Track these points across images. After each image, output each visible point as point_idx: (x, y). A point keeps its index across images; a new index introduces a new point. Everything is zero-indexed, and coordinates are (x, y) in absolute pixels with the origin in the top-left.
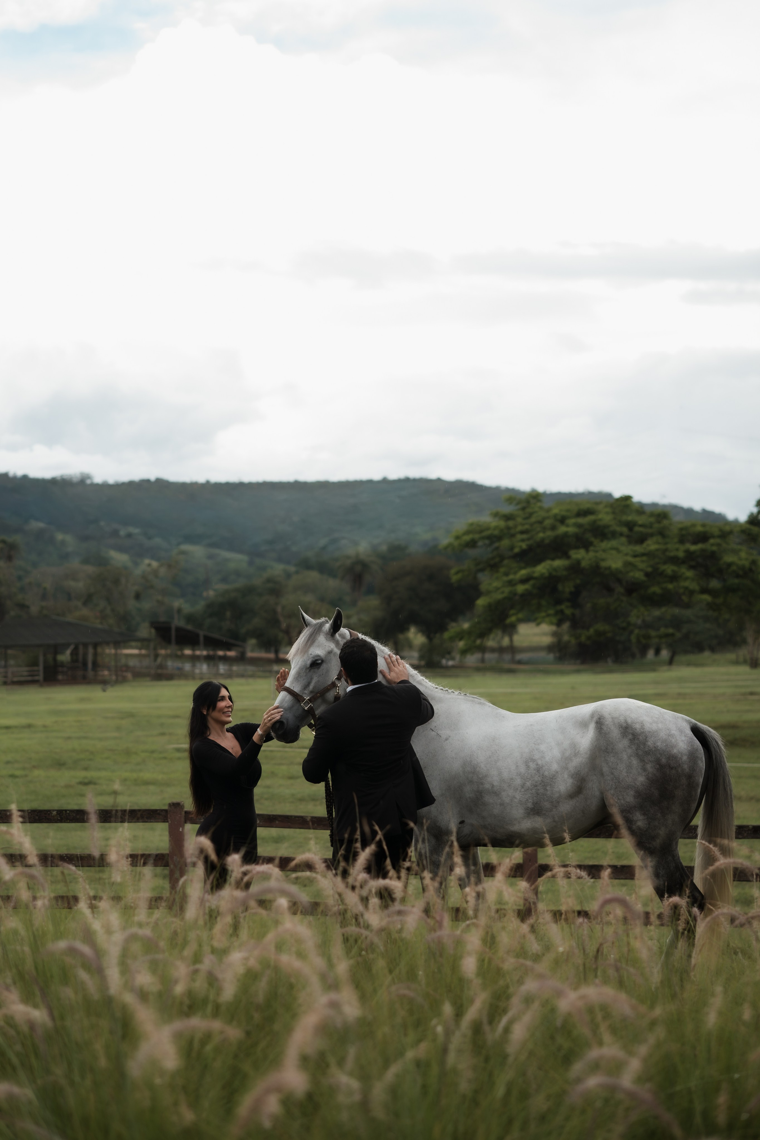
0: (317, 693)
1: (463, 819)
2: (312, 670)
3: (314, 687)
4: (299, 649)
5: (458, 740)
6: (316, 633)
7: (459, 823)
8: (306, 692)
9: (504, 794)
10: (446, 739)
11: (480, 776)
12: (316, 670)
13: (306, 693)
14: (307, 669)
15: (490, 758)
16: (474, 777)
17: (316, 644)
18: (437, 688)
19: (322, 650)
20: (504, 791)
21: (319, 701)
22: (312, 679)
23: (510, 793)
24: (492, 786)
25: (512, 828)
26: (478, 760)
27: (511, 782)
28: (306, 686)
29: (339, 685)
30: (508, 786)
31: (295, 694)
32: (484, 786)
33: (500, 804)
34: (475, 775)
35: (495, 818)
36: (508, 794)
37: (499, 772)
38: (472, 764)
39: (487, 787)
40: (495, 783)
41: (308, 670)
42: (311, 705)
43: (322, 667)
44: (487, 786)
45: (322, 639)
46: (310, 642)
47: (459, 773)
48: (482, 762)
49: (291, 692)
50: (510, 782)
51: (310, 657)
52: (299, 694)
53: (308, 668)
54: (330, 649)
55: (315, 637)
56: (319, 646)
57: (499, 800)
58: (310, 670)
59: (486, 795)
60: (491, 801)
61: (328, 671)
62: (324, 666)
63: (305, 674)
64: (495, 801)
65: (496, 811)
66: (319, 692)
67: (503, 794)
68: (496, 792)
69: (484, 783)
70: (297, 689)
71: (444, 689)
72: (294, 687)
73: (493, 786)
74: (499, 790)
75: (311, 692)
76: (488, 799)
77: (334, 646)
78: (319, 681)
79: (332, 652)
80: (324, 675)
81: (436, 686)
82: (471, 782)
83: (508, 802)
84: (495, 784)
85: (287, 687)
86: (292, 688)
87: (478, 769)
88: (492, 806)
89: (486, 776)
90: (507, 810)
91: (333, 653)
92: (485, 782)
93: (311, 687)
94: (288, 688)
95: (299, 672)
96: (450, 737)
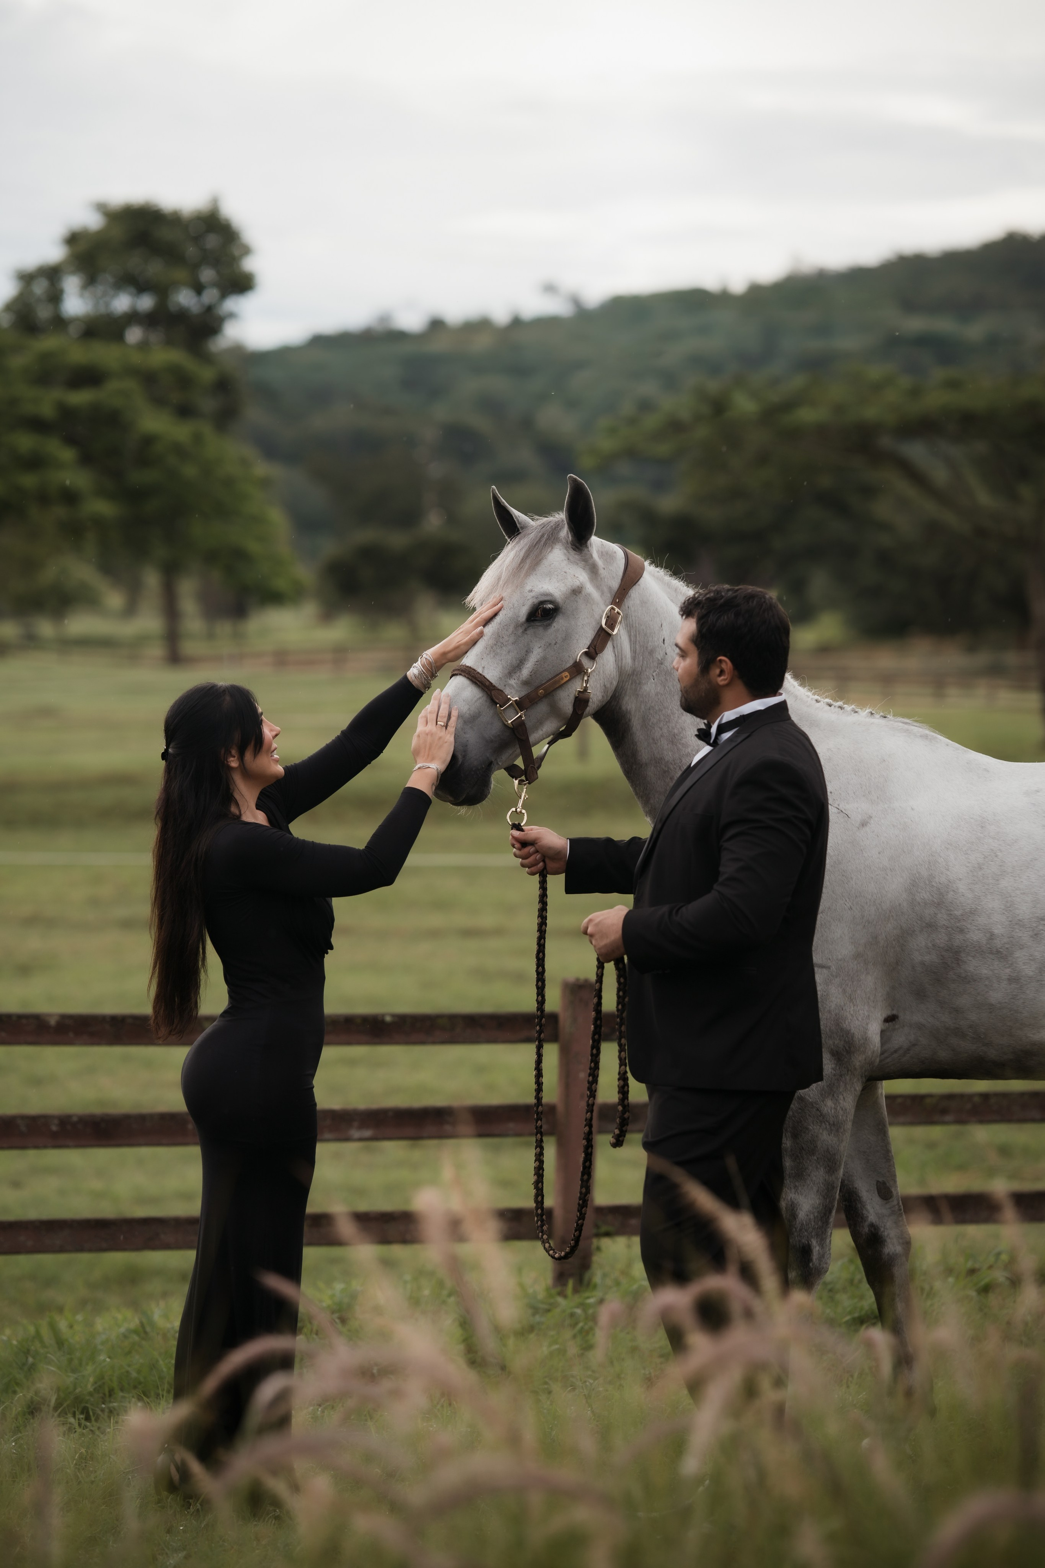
0: (538, 688)
1: (895, 1012)
2: (530, 632)
3: (534, 673)
4: (499, 579)
5: (894, 826)
6: (545, 544)
7: (883, 1020)
8: (512, 682)
9: (1020, 955)
10: (864, 824)
11: (958, 913)
12: (540, 630)
13: (511, 686)
14: (517, 626)
15: (981, 869)
16: (940, 915)
17: (543, 567)
18: (817, 701)
19: (558, 582)
20: (1022, 947)
21: (542, 708)
22: (528, 652)
23: (1036, 954)
24: (988, 935)
25: (1034, 1034)
26: (948, 873)
27: (1041, 927)
28: (514, 669)
29: (589, 670)
30: (1032, 937)
31: (487, 683)
32: (968, 936)
33: (1009, 979)
34: (943, 911)
35: (991, 1012)
36: (1031, 956)
37: (1007, 902)
38: (933, 884)
39: (975, 938)
40: (998, 930)
41: (521, 631)
42: (520, 716)
43: (554, 624)
44: (975, 936)
45: (557, 556)
46: (528, 561)
47: (900, 905)
48: (960, 880)
49: (475, 678)
50: (1036, 927)
51: (528, 598)
52: (494, 686)
53: (522, 624)
54: (577, 583)
55: (541, 552)
56: (549, 574)
57: (1008, 971)
58: (526, 630)
59: (970, 958)
60: (986, 972)
61: (567, 637)
62: (559, 623)
63: (512, 639)
64: (996, 972)
65: (996, 996)
66: (542, 685)
67: (1018, 954)
68: (1000, 952)
69: (966, 930)
70: (492, 673)
71: (834, 703)
72: (484, 668)
73: (992, 936)
74: (1007, 946)
75: (526, 683)
76: (973, 965)
77: (587, 578)
78: (544, 659)
79: (580, 592)
80: (558, 645)
81: (816, 697)
82: (931, 926)
83: (1031, 974)
84: (996, 931)
85: (468, 667)
86: (480, 670)
87: (951, 895)
88: (987, 983)
89: (973, 912)
90: (1028, 992)
91: (583, 593)
92: (969, 926)
93: (525, 672)
94: (470, 667)
95: (498, 634)
96: (871, 817)
